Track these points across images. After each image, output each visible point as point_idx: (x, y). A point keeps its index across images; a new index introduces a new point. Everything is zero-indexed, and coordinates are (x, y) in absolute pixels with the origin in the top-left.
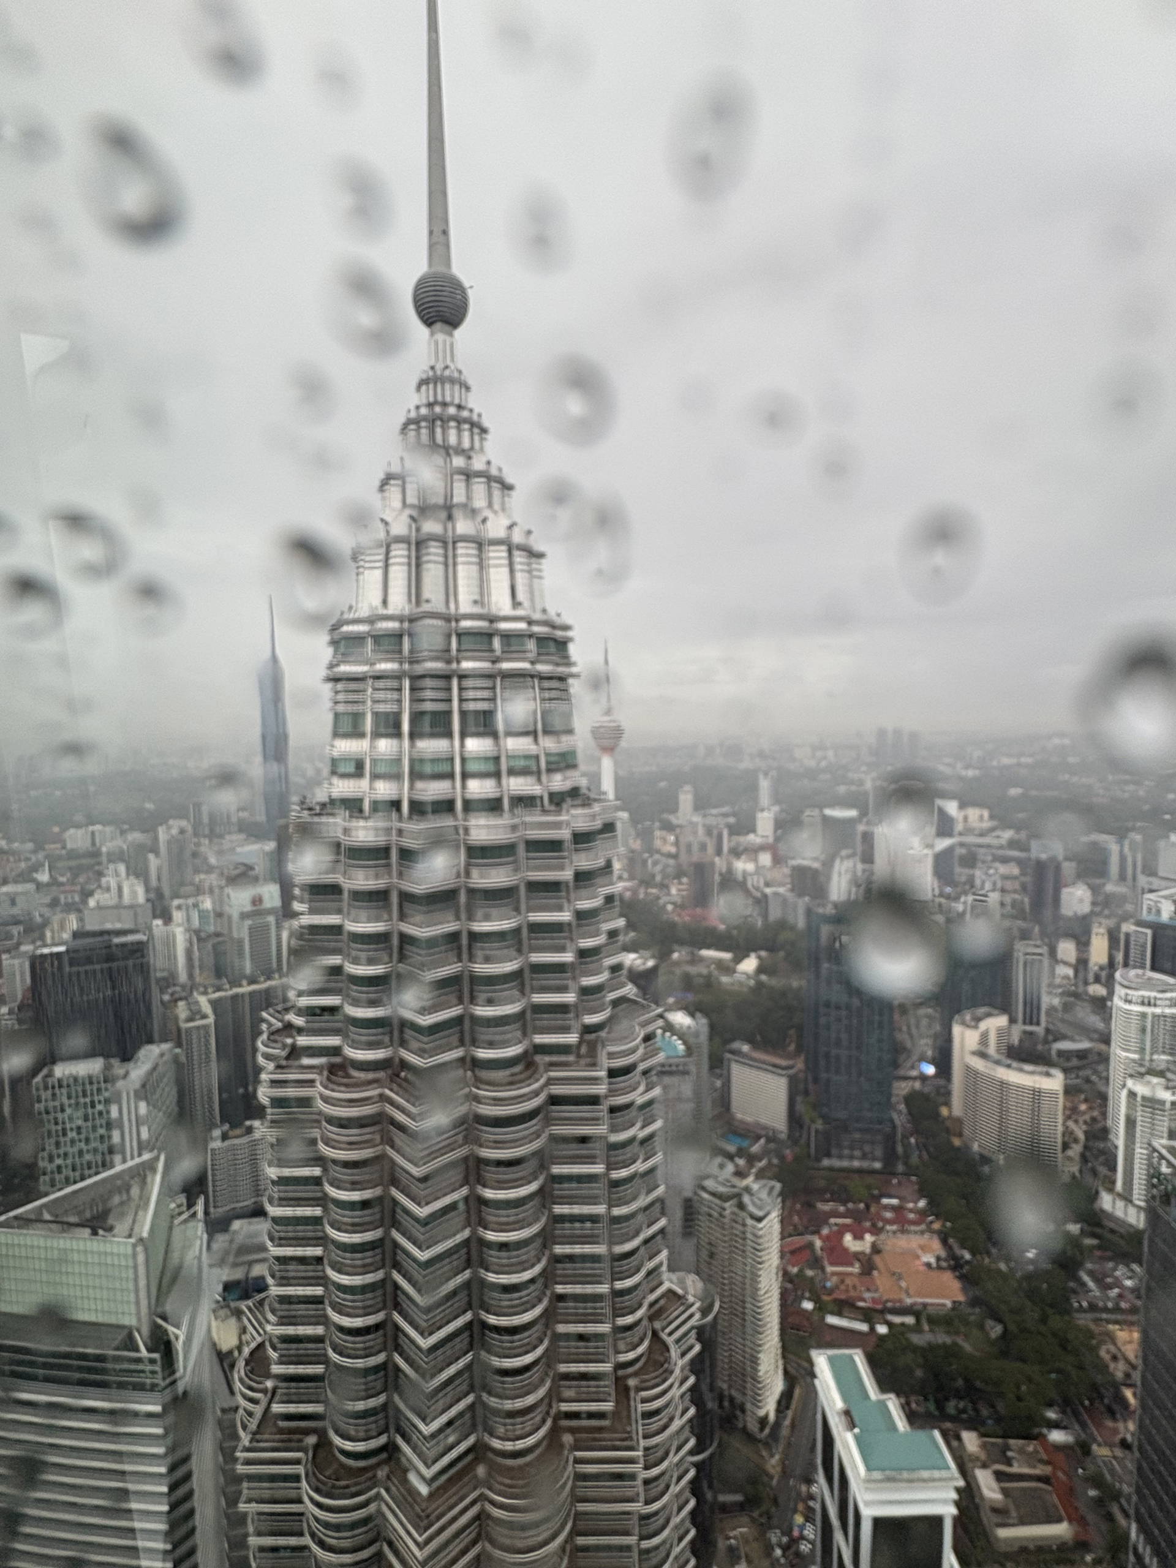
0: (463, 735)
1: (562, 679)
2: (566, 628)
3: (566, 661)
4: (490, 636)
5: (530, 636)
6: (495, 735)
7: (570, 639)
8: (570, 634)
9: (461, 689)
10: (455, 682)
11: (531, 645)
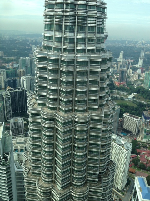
0: (78, 32)
1: (102, 19)
2: (105, 4)
3: (104, 14)
4: (86, 5)
5: (96, 6)
6: (85, 33)
7: (106, 8)
8: (106, 6)
9: (78, 20)
10: (76, 18)
11: (96, 8)
